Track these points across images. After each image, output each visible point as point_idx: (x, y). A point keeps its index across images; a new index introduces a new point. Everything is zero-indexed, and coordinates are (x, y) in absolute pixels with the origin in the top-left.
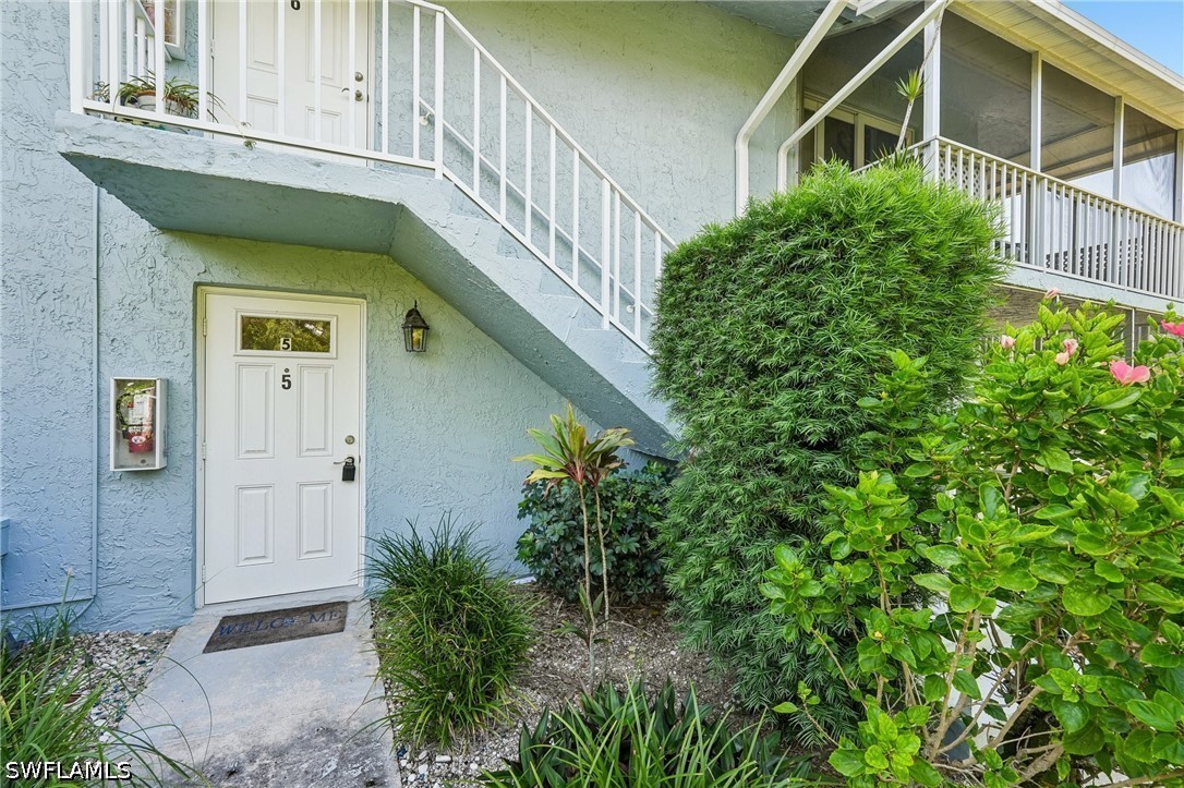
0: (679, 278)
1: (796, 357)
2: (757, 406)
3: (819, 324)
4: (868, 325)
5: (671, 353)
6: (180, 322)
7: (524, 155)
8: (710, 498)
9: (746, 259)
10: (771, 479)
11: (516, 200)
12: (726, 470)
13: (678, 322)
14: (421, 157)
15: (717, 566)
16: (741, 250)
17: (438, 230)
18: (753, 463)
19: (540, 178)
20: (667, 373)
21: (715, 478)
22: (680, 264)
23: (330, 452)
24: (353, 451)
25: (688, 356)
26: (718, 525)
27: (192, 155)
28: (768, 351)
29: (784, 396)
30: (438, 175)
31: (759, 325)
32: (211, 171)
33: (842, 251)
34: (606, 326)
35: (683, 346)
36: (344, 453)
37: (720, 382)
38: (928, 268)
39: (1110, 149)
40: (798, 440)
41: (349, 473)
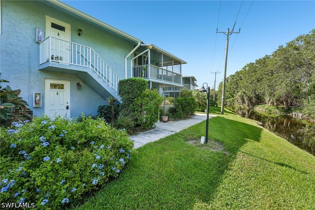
0: (121, 83)
1: (132, 91)
2: (129, 96)
3: (133, 89)
4: (137, 89)
5: (120, 91)
6: (42, 84)
7: (94, 60)
8: (124, 105)
9: (128, 83)
10: (130, 102)
11: (99, 72)
12: (126, 102)
13: (121, 88)
14: (85, 65)
15: (125, 111)
16: (127, 82)
17: (91, 75)
18: (129, 101)
19: (96, 63)
20: (120, 93)
21: (125, 103)
22: (121, 82)
23: (64, 105)
24: (68, 104)
25: (122, 91)
26: (125, 107)
27: (64, 66)
28: (130, 91)
29: (131, 95)
30: (90, 68)
31: (129, 89)
32: (66, 68)
33: (135, 84)
34: (110, 87)
35: (121, 90)
36: (67, 105)
37: (125, 94)
38: (141, 85)
39: (172, 63)
40: (132, 98)
41: (67, 108)
